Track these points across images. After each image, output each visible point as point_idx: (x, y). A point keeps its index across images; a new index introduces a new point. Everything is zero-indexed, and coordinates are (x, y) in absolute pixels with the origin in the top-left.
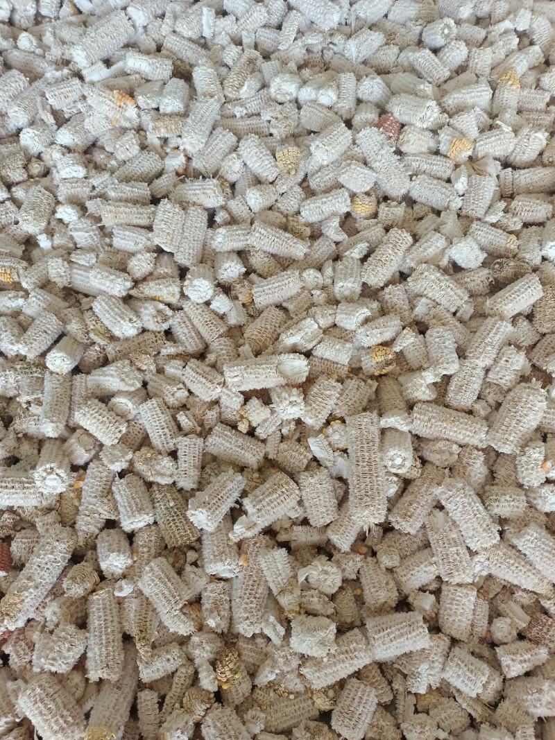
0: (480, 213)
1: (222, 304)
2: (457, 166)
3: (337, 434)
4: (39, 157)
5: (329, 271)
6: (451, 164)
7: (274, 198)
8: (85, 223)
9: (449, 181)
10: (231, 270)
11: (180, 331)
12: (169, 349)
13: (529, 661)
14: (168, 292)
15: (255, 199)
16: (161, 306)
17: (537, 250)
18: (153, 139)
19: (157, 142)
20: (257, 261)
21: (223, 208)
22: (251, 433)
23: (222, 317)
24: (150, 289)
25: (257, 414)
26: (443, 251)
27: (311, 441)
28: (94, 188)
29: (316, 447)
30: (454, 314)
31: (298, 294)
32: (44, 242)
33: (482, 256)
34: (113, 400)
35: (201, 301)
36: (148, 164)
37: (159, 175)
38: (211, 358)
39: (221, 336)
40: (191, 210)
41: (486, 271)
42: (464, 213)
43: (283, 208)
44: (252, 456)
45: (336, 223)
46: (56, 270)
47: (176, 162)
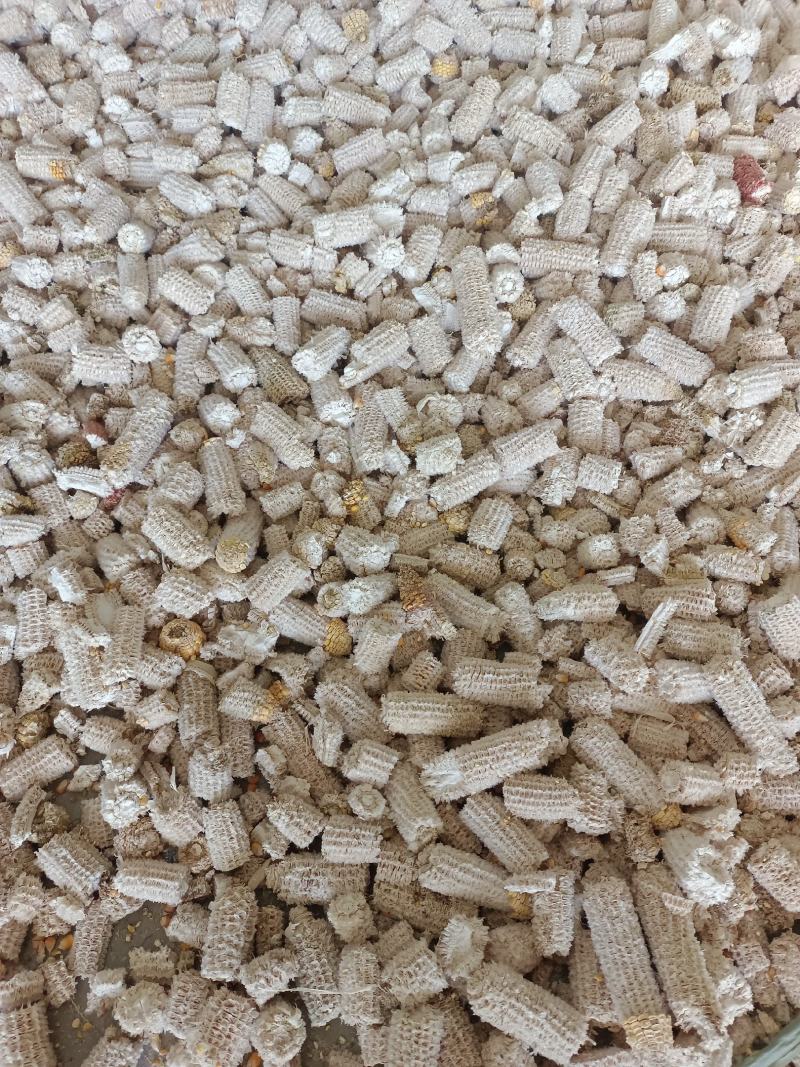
0: (569, 56)
1: (301, 174)
2: (539, 16)
3: (443, 283)
4: (73, 58)
5: (415, 130)
6: (532, 12)
7: (346, 69)
8: (138, 113)
9: (533, 31)
10: (308, 141)
11: (258, 206)
12: (248, 224)
13: (664, 457)
14: (242, 165)
15: (324, 69)
16: (235, 180)
17: (634, 86)
18: (202, 22)
19: (207, 27)
20: (335, 131)
21: (291, 83)
22: (350, 293)
23: (304, 189)
24: (221, 163)
25: (354, 267)
26: (535, 95)
27: (416, 292)
28: (142, 80)
29: (422, 296)
30: (554, 157)
31: (384, 156)
32: (94, 140)
33: (577, 97)
34: (198, 269)
35: (277, 172)
36: (201, 46)
37: (215, 58)
38: (297, 224)
39: (303, 205)
40: (256, 83)
41: (583, 110)
42: (552, 61)
43: (356, 79)
44: (353, 311)
45: (416, 83)
46: (113, 161)
47: (233, 43)
